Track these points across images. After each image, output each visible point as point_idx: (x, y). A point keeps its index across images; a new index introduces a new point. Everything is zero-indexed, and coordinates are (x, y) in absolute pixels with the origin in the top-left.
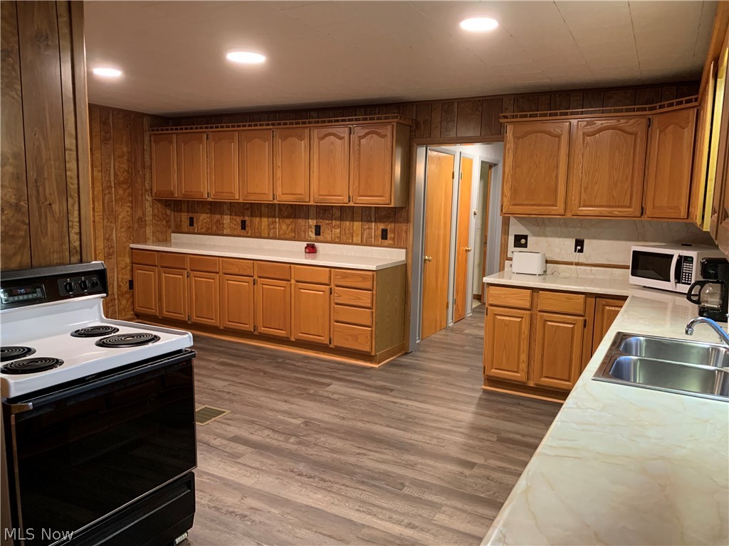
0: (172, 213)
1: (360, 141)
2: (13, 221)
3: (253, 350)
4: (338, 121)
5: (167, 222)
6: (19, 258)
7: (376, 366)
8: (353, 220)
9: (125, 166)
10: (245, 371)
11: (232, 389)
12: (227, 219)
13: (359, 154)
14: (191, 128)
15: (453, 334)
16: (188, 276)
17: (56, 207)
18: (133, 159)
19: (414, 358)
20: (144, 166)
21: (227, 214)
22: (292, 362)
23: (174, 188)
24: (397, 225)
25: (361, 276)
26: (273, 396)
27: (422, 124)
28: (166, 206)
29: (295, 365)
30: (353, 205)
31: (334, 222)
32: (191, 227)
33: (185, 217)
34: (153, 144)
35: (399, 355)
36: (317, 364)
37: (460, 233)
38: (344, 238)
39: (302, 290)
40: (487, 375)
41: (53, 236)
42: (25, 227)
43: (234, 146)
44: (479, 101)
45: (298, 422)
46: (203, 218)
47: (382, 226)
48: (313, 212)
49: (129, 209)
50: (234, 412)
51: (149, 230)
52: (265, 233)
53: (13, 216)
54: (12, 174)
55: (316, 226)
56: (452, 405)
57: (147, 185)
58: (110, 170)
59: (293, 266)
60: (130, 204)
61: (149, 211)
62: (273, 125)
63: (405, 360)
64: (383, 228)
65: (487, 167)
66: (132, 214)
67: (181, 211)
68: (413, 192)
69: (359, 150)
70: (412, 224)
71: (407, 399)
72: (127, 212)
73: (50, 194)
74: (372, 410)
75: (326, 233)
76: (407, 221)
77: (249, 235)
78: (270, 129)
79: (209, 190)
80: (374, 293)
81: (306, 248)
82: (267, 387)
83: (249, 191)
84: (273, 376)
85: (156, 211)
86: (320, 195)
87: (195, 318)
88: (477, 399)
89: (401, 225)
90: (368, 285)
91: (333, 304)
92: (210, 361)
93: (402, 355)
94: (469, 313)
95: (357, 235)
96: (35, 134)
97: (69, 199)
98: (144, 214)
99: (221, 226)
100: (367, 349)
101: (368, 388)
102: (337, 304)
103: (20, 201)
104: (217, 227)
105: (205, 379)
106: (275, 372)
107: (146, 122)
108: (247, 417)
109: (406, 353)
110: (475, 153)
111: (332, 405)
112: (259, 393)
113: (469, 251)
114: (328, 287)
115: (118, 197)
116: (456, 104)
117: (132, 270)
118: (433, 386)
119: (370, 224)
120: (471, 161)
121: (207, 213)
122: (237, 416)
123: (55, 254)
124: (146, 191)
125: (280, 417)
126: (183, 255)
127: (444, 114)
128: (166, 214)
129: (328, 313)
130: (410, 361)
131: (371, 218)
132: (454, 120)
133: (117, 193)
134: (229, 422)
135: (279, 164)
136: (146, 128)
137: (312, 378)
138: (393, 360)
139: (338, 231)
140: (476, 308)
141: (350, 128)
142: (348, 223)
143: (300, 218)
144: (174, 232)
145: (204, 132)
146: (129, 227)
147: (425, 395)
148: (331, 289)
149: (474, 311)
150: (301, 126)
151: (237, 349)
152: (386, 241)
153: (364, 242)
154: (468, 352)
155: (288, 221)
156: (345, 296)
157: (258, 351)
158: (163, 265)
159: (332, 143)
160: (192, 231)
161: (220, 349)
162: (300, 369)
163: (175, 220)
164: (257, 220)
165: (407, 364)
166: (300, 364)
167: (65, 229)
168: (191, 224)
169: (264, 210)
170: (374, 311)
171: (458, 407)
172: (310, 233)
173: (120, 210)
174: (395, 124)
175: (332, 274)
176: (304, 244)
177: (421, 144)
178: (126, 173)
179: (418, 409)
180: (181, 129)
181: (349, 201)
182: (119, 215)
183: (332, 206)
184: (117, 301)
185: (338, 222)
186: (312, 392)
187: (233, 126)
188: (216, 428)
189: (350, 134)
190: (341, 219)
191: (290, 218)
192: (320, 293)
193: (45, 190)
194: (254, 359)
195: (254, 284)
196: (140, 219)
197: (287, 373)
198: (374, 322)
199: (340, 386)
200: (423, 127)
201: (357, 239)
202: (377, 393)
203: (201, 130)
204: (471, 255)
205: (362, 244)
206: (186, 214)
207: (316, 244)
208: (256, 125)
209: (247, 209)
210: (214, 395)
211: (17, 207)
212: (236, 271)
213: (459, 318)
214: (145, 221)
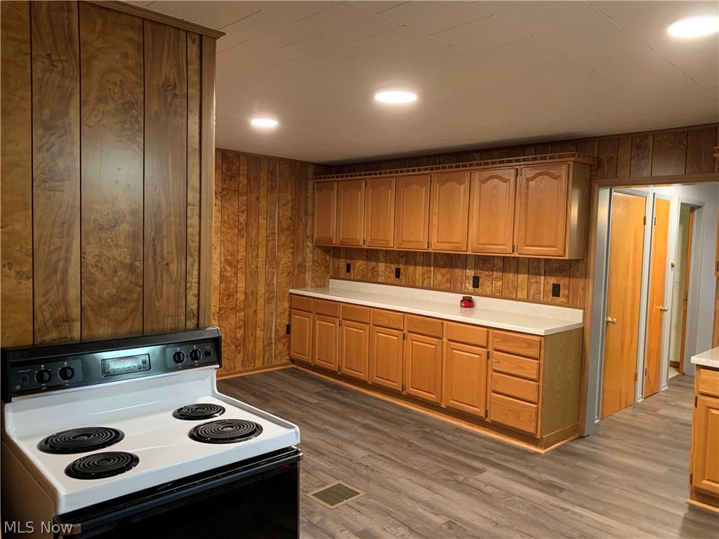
0: (332, 259)
1: (528, 184)
2: (126, 284)
3: (401, 412)
4: (503, 162)
5: (326, 268)
6: (130, 323)
7: (543, 452)
8: (517, 272)
9: (289, 214)
10: (388, 439)
11: (371, 462)
12: (382, 267)
13: (527, 198)
14: (351, 176)
15: (644, 414)
16: (340, 325)
17: (173, 267)
18: (297, 207)
19: (592, 445)
20: (306, 214)
21: (382, 262)
22: (441, 434)
23: (333, 235)
24: (573, 280)
25: (524, 340)
26: (414, 479)
27: (605, 161)
28: (325, 252)
29: (444, 438)
30: (517, 255)
31: (495, 273)
32: (348, 273)
33: (342, 263)
34: (316, 192)
35: (571, 439)
36: (469, 440)
37: (653, 289)
38: (506, 292)
39: (455, 351)
40: (696, 487)
41: (168, 299)
42: (139, 289)
43: (391, 193)
44: (684, 132)
45: (440, 520)
46: (359, 265)
47: (553, 280)
48: (471, 262)
49: (290, 255)
50: (368, 495)
51: (308, 276)
52: (419, 283)
53: (127, 277)
54: (129, 232)
55: (474, 277)
56: (645, 524)
57: (308, 231)
58: (274, 218)
59: (445, 322)
60: (291, 251)
61: (309, 257)
62: (432, 169)
63: (580, 446)
64: (555, 282)
65: (688, 211)
66: (293, 260)
67: (339, 257)
68: (593, 242)
69: (527, 194)
70: (591, 281)
71: (581, 506)
72: (289, 258)
73: (168, 253)
74: (534, 517)
75: (486, 285)
76: (586, 275)
77: (403, 283)
78: (429, 174)
79: (365, 238)
80: (542, 362)
81: (462, 301)
82: (409, 464)
83: (403, 239)
84: (420, 451)
85: (316, 257)
86: (480, 244)
87: (344, 369)
88: (681, 519)
89: (578, 280)
90: (534, 353)
91: (490, 371)
92: (354, 421)
93: (576, 439)
94: (664, 386)
95: (522, 290)
96: (156, 189)
97: (188, 258)
98: (304, 260)
99: (376, 273)
100: (531, 430)
101: (531, 483)
102: (495, 371)
103: (135, 261)
104: (372, 275)
105: (345, 445)
106: (421, 445)
107: (311, 170)
108: (382, 505)
109: (581, 437)
110: (674, 195)
111: (484, 501)
112: (399, 472)
113: (664, 310)
114: (486, 350)
115: (281, 243)
116: (651, 138)
117: (290, 315)
118: (617, 491)
119: (538, 277)
120: (668, 203)
121: (363, 260)
122: (372, 501)
123: (170, 319)
124: (307, 237)
125: (420, 510)
126: (336, 303)
127: (634, 149)
128: (325, 260)
129: (484, 381)
130: (587, 448)
131: (540, 270)
132: (648, 157)
133: (280, 239)
134: (362, 508)
135: (436, 211)
136: (310, 176)
137: (462, 459)
138: (564, 445)
139: (500, 283)
140: (672, 379)
141: (517, 169)
142: (511, 275)
143: (457, 268)
144: (331, 278)
145: (363, 179)
146: (290, 273)
147: (607, 503)
148: (488, 353)
149: (671, 382)
150: (461, 169)
151: (383, 410)
152: (558, 298)
153: (531, 298)
154: (664, 442)
155: (444, 271)
156: (504, 362)
157: (405, 414)
158: (318, 312)
159: (495, 186)
160: (349, 277)
161: (366, 407)
162: (450, 445)
163: (334, 266)
164: (411, 268)
165: (581, 452)
166: (450, 437)
167: (182, 291)
168: (348, 270)
169: (419, 258)
170: (541, 384)
171: (654, 528)
172: (467, 284)
173: (282, 256)
174: (571, 163)
175: (490, 335)
176: (460, 297)
177: (604, 186)
178: (289, 220)
179: (596, 525)
180: (342, 177)
181: (513, 251)
182: (281, 260)
183: (494, 256)
184: (274, 345)
185: (500, 274)
186: (461, 478)
187: (391, 173)
188: (345, 515)
189: (517, 176)
190: (504, 270)
191: (445, 267)
192: (476, 355)
193: (162, 248)
194: (399, 424)
195: (404, 339)
196: (300, 264)
197: (435, 449)
198: (541, 398)
199: (496, 474)
200: (606, 166)
201: (522, 294)
202: (542, 491)
203: (360, 177)
204: (667, 316)
205: (528, 300)
206: (344, 260)
207: (473, 297)
208: (414, 171)
209: (402, 257)
210: (351, 468)
211: (131, 268)
212: (386, 324)
213: (651, 392)
214: (305, 266)
